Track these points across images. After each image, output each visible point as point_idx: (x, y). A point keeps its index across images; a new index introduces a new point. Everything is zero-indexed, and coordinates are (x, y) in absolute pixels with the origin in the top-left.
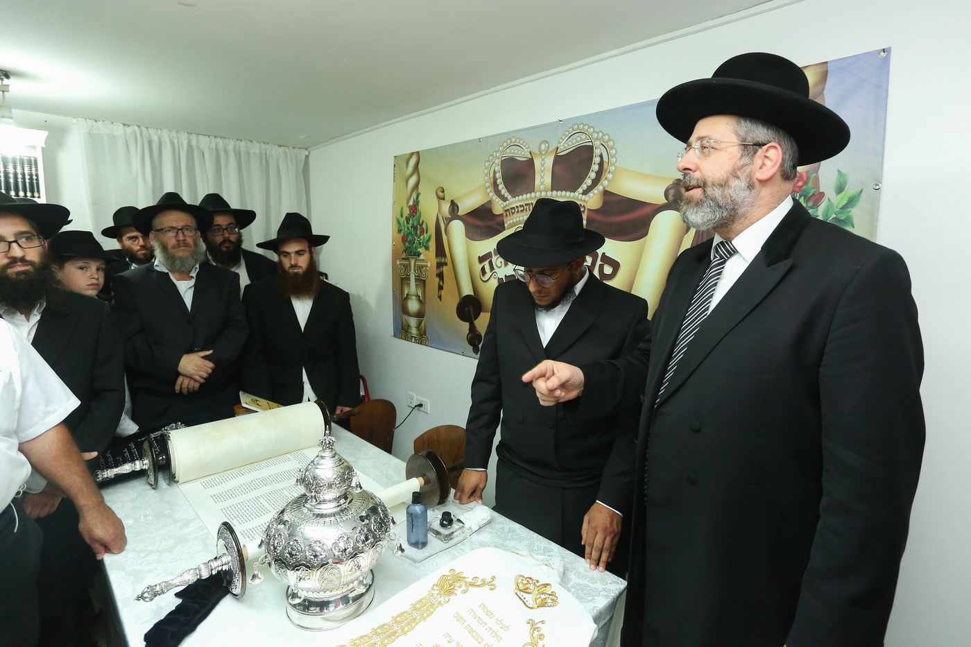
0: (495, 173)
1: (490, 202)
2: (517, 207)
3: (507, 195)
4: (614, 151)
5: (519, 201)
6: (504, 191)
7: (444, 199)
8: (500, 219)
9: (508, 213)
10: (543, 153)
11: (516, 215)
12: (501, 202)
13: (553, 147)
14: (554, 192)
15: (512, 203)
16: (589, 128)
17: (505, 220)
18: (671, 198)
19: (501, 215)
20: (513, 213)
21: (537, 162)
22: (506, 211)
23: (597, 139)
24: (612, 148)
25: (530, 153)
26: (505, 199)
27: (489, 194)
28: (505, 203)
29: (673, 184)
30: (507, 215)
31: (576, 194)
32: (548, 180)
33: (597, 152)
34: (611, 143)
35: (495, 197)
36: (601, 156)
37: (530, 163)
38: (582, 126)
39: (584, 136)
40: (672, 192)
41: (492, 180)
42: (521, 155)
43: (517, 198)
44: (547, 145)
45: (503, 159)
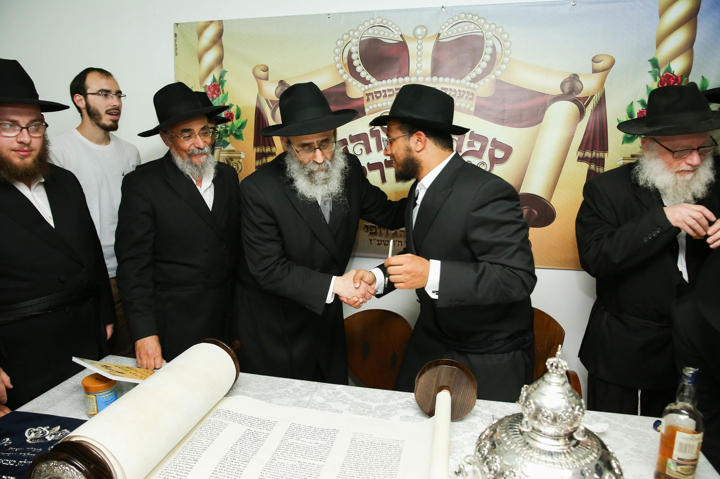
0: (350, 53)
1: (343, 84)
2: (384, 91)
3: (369, 77)
4: (508, 44)
5: (387, 84)
6: (364, 74)
7: (267, 79)
8: (359, 103)
9: (370, 97)
10: (420, 37)
11: (381, 99)
12: (360, 85)
13: (433, 32)
14: (435, 79)
15: (376, 87)
16: (479, 18)
17: (366, 105)
18: (567, 90)
19: (362, 99)
20: (378, 98)
21: (412, 47)
22: (368, 95)
23: (489, 30)
24: (505, 41)
25: (401, 36)
26: (366, 82)
27: (342, 76)
28: (366, 87)
29: (570, 78)
30: (368, 100)
31: (463, 81)
32: (427, 65)
33: (488, 43)
34: (506, 36)
35: (351, 80)
36: (494, 47)
37: (402, 46)
38: (470, 16)
39: (473, 26)
40: (567, 86)
41: (346, 61)
42: (390, 37)
43: (384, 82)
44: (425, 30)
45: (362, 39)
